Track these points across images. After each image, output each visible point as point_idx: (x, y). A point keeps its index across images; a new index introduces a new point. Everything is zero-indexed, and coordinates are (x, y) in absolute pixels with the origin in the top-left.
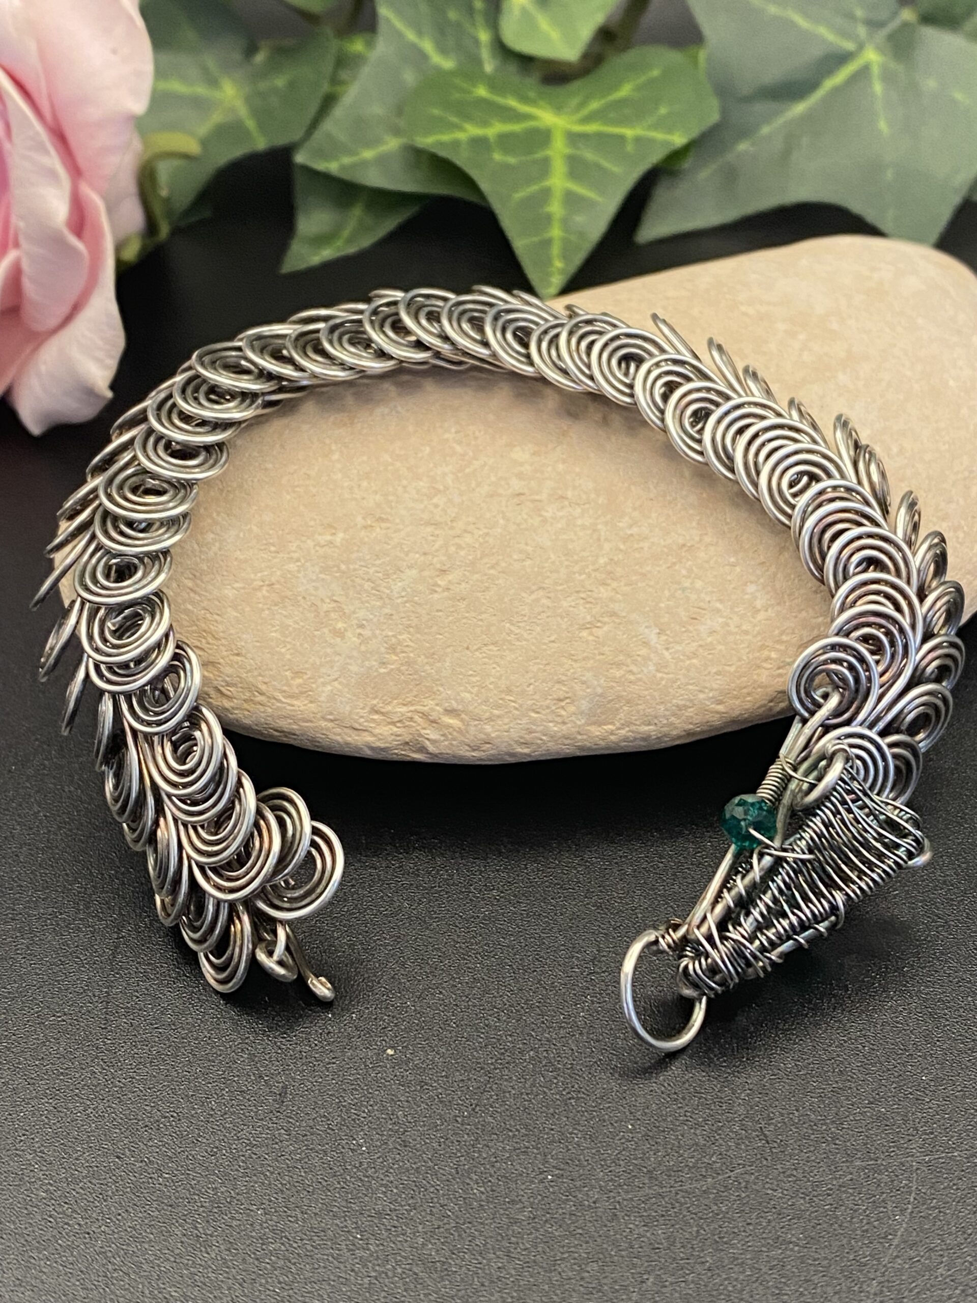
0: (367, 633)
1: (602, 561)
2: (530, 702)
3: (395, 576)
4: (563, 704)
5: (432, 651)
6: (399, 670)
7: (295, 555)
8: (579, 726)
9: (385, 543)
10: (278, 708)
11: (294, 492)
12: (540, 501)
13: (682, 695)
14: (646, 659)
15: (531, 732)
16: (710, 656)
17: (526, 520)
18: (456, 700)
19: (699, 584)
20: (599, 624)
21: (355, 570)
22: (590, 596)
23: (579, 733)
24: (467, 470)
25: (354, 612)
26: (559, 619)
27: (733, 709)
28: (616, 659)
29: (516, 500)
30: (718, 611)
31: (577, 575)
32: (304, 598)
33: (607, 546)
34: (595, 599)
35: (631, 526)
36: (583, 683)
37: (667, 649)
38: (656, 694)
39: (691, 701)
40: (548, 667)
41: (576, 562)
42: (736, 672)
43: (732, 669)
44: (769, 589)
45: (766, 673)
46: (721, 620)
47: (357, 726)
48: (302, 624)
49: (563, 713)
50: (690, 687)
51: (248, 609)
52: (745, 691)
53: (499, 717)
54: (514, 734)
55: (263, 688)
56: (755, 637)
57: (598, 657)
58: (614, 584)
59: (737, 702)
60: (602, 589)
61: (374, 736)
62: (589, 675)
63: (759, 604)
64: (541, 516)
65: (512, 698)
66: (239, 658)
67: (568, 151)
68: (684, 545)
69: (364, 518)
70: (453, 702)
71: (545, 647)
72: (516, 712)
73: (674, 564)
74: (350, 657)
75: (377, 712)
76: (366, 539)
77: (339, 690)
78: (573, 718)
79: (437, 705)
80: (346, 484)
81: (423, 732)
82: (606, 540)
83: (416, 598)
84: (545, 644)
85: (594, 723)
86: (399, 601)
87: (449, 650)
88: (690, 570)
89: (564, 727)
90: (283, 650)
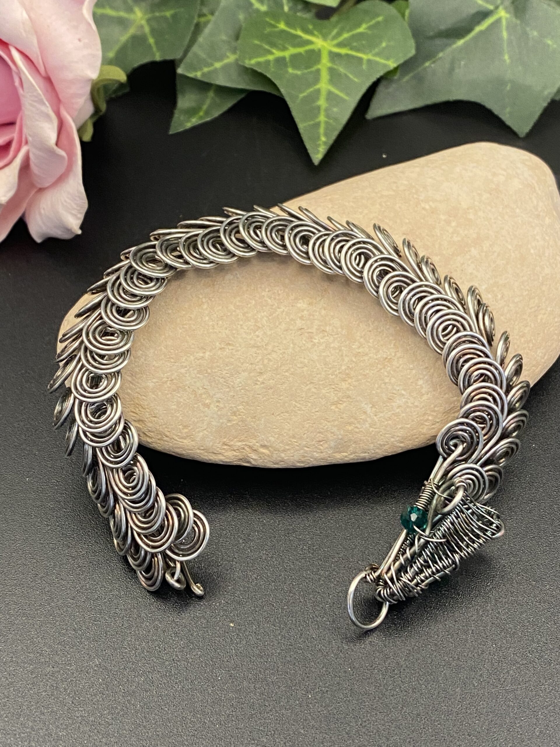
0: (221, 405)
1: (343, 368)
2: (304, 443)
3: (236, 376)
4: (321, 443)
5: (255, 415)
6: (237, 424)
7: (184, 364)
8: (329, 454)
9: (231, 358)
10: (175, 443)
11: (183, 328)
12: (312, 333)
13: (382, 439)
14: (365, 421)
15: (304, 457)
16: (398, 419)
17: (304, 345)
18: (267, 441)
19: (393, 380)
20: (341, 402)
21: (215, 372)
22: (337, 387)
23: (329, 457)
24: (274, 315)
25: (215, 395)
26: (320, 399)
27: (408, 446)
28: (349, 421)
29: (299, 332)
30: (403, 395)
31: (330, 376)
32: (189, 387)
33: (346, 359)
34: (340, 389)
35: (359, 347)
36: (332, 433)
37: (376, 415)
38: (369, 439)
39: (387, 442)
40: (314, 425)
41: (330, 368)
42: (411, 427)
43: (409, 426)
44: (430, 382)
45: (426, 427)
46: (404, 400)
47: (216, 452)
48: (188, 401)
49: (321, 448)
50: (387, 435)
51: (160, 393)
52: (414, 437)
53: (288, 450)
54: (296, 458)
55: (168, 434)
56: (421, 409)
57: (340, 420)
58: (350, 381)
59: (411, 442)
60: (343, 384)
61: (224, 456)
62: (335, 429)
63: (424, 391)
64: (312, 341)
65: (295, 440)
66: (155, 419)
67: (329, 65)
68: (386, 358)
69: (220, 344)
70: (265, 442)
71: (313, 414)
72: (297, 447)
73: (381, 369)
74: (213, 418)
75: (226, 445)
76: (221, 356)
77: (207, 435)
78: (327, 450)
79: (257, 442)
80: (211, 323)
81: (249, 455)
82: (346, 355)
83: (247, 388)
84: (313, 413)
85: (337, 452)
86: (238, 389)
87: (263, 415)
88: (389, 373)
89: (321, 454)
90: (178, 415)
